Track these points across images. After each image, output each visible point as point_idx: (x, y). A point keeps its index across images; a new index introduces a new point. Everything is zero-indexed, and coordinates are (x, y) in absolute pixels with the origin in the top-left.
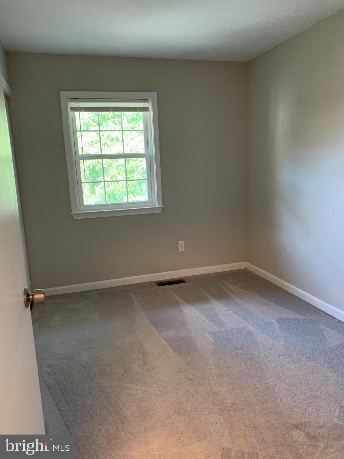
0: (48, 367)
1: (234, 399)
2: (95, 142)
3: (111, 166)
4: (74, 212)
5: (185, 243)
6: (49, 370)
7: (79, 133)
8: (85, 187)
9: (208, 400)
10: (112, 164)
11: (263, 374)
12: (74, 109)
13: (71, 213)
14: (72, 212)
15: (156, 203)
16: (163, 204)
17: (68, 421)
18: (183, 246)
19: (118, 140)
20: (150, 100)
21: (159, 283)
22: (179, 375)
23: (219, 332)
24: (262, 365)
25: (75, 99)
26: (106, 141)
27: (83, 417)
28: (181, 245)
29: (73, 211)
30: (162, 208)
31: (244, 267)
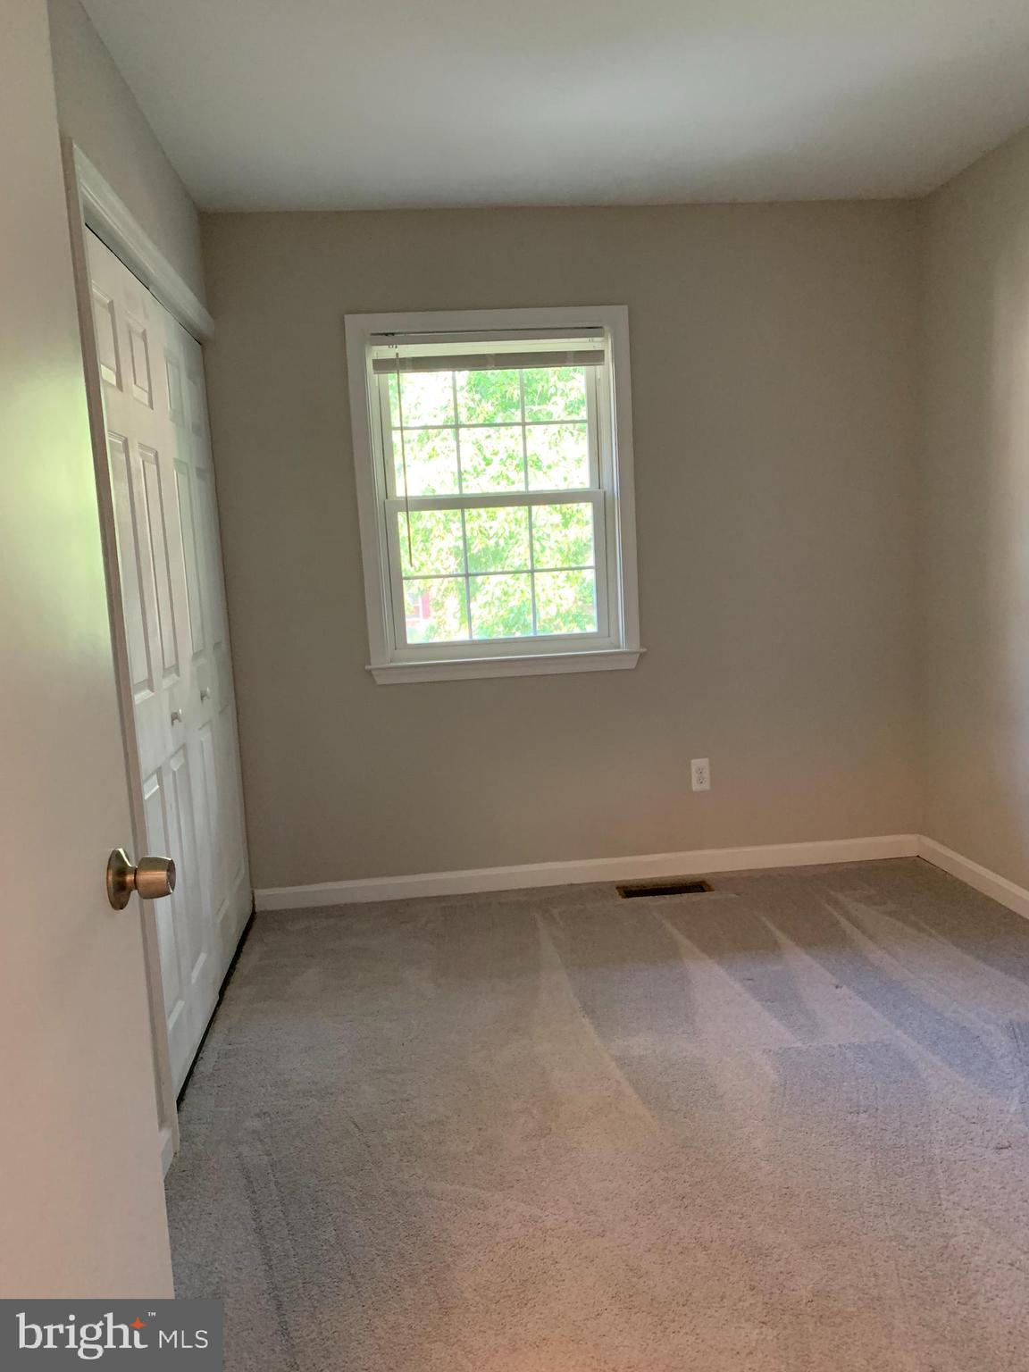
0: (258, 1116)
1: (822, 1279)
2: (472, 471)
3: (513, 541)
4: (376, 663)
5: (711, 764)
6: (257, 1124)
7: (396, 436)
8: (445, 605)
9: (733, 1272)
10: (517, 533)
11: (934, 1204)
12: (384, 366)
13: (367, 667)
14: (370, 664)
15: (623, 640)
16: (642, 644)
17: (284, 1286)
18: (707, 774)
19: (539, 464)
20: (606, 328)
21: (627, 887)
22: (648, 1178)
23: (799, 1052)
24: (936, 1175)
25: (387, 334)
26: (504, 468)
27: (329, 1280)
28: (700, 772)
29: (372, 661)
30: (638, 655)
31: (910, 852)
